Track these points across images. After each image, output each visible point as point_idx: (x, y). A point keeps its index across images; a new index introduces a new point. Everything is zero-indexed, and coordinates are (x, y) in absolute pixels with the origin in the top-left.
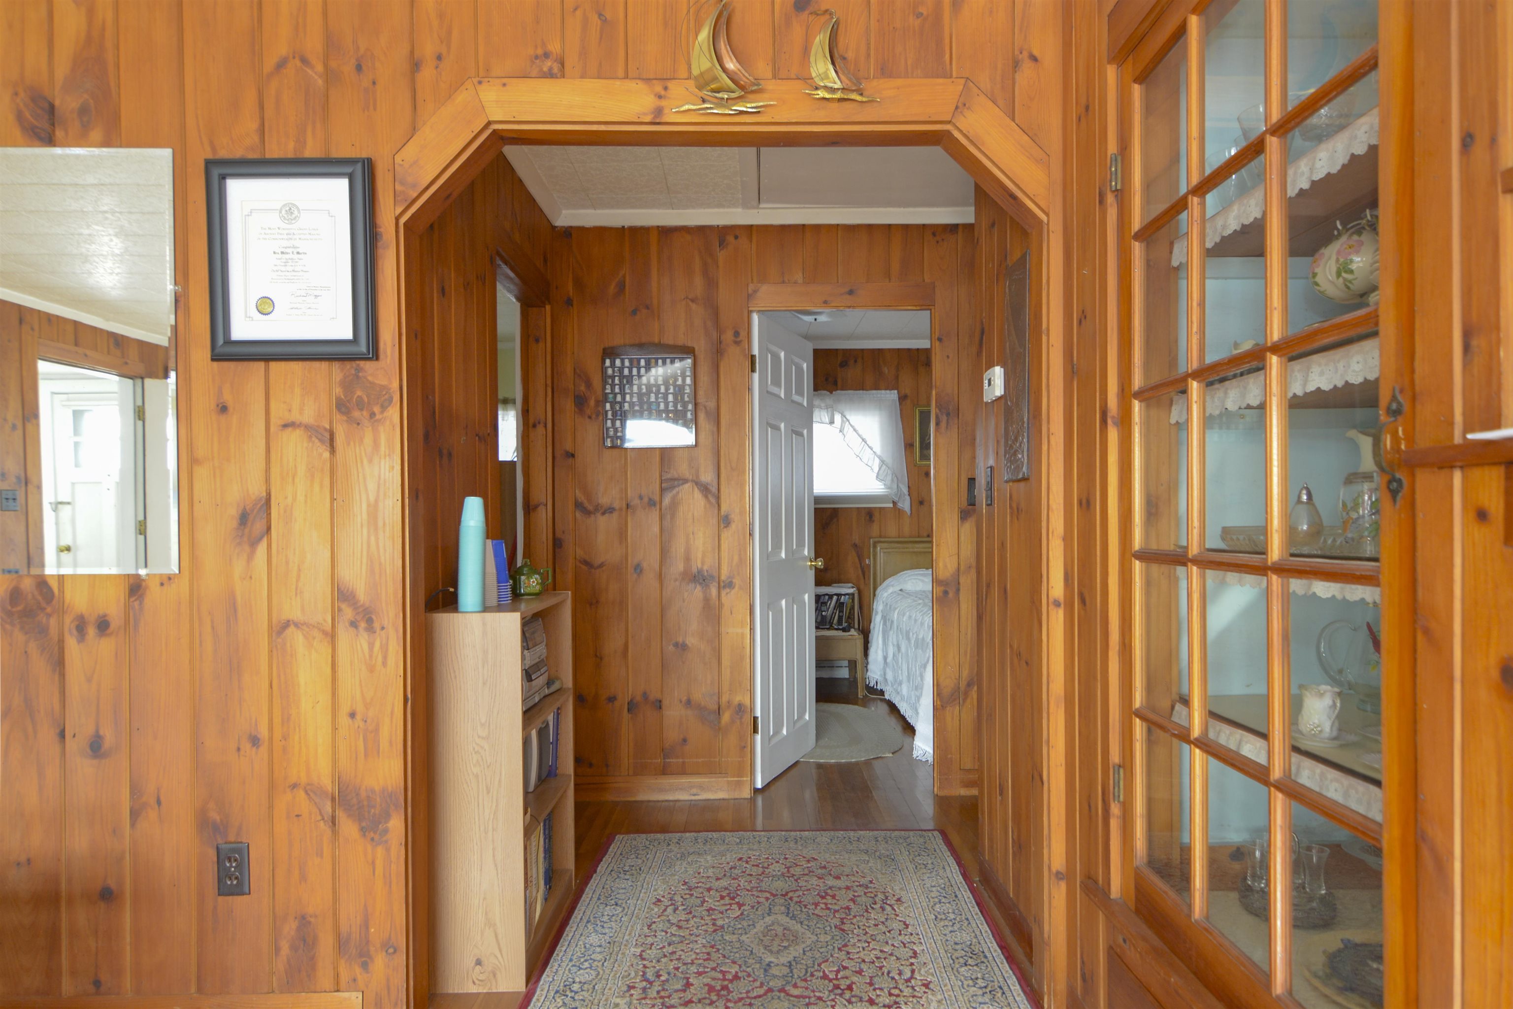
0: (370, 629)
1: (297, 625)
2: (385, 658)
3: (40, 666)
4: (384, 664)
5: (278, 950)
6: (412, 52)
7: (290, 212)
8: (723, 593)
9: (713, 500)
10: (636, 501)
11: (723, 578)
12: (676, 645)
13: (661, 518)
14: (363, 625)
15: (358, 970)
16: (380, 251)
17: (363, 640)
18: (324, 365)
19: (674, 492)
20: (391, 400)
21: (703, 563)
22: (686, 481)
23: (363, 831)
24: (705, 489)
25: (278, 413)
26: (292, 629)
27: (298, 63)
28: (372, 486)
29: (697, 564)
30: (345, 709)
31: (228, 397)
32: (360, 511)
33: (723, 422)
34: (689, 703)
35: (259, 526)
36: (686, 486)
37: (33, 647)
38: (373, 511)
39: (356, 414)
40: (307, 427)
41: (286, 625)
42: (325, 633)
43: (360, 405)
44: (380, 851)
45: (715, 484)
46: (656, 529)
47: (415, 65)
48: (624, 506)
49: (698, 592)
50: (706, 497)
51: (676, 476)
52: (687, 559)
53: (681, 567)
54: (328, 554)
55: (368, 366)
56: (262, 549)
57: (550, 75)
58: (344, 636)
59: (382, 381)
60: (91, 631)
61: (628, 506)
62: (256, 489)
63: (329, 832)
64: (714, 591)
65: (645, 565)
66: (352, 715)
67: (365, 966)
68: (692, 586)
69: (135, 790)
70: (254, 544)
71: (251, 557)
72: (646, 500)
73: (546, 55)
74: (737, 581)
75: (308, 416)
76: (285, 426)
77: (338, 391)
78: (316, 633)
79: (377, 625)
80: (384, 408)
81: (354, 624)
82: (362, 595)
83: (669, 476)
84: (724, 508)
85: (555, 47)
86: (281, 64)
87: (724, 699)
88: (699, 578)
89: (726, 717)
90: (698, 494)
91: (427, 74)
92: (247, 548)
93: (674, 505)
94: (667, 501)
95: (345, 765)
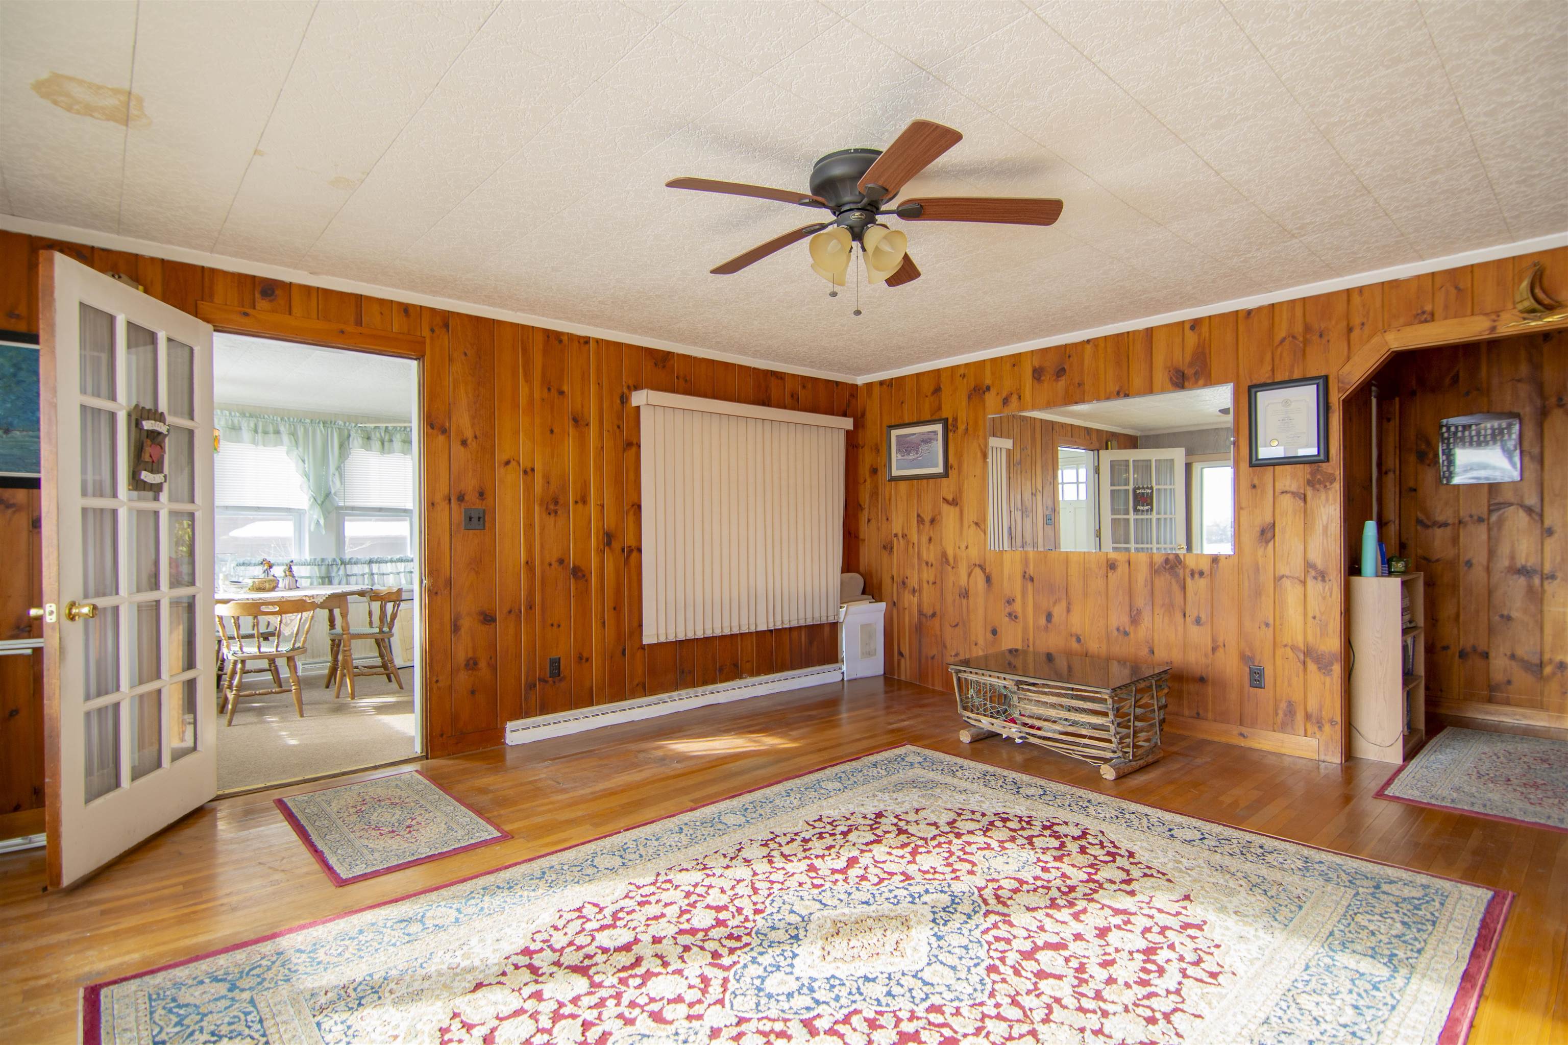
0: (1323, 580)
1: (1287, 577)
2: (1331, 593)
3: (1176, 588)
4: (1331, 596)
5: (1277, 714)
6: (1348, 325)
7: (1287, 403)
8: (1546, 583)
9: (1537, 518)
10: (1467, 519)
11: (1546, 571)
12: (1502, 616)
13: (1489, 530)
14: (1320, 578)
15: (1316, 729)
16: (1330, 415)
17: (1320, 585)
18: (1302, 466)
19: (1501, 512)
20: (1335, 479)
21: (1527, 561)
22: (1511, 504)
23: (1319, 669)
24: (1529, 510)
25: (1279, 486)
26: (1285, 579)
27: (1291, 339)
28: (1325, 518)
29: (1521, 561)
30: (1310, 614)
31: (1256, 482)
32: (1319, 528)
33: (1547, 462)
34: (1513, 657)
35: (1270, 535)
36: (1512, 508)
37: (1173, 581)
38: (1326, 529)
39: (1318, 486)
40: (1293, 493)
41: (1282, 577)
42: (1301, 581)
43: (1319, 482)
44: (1328, 679)
45: (1539, 506)
46: (1484, 537)
47: (1350, 330)
48: (1457, 522)
49: (1522, 581)
50: (1530, 515)
51: (1502, 501)
52: (1512, 558)
53: (1506, 563)
54: (1302, 547)
55: (1324, 464)
56: (1271, 544)
57: (1426, 321)
58: (1310, 583)
59: (1330, 471)
60: (1197, 576)
61: (1460, 522)
62: (1268, 519)
63: (1302, 667)
64: (1537, 581)
65: (1474, 561)
66: (1314, 618)
67: (1320, 728)
68: (1516, 577)
69: (1214, 640)
70: (1267, 542)
71: (1265, 548)
72: (1475, 518)
73: (1424, 313)
74: (1559, 575)
75: (1294, 488)
76: (1283, 493)
77: (1309, 476)
78: (1296, 581)
79: (1327, 579)
80: (1331, 483)
81: (1315, 578)
82: (1320, 566)
83: (1496, 501)
84: (1547, 523)
85: (1428, 308)
86: (1284, 340)
87: (1547, 657)
88: (1524, 571)
89: (1548, 670)
90: (1522, 514)
91: (1356, 333)
92: (1264, 544)
93: (1500, 522)
94: (1494, 518)
95: (1310, 638)
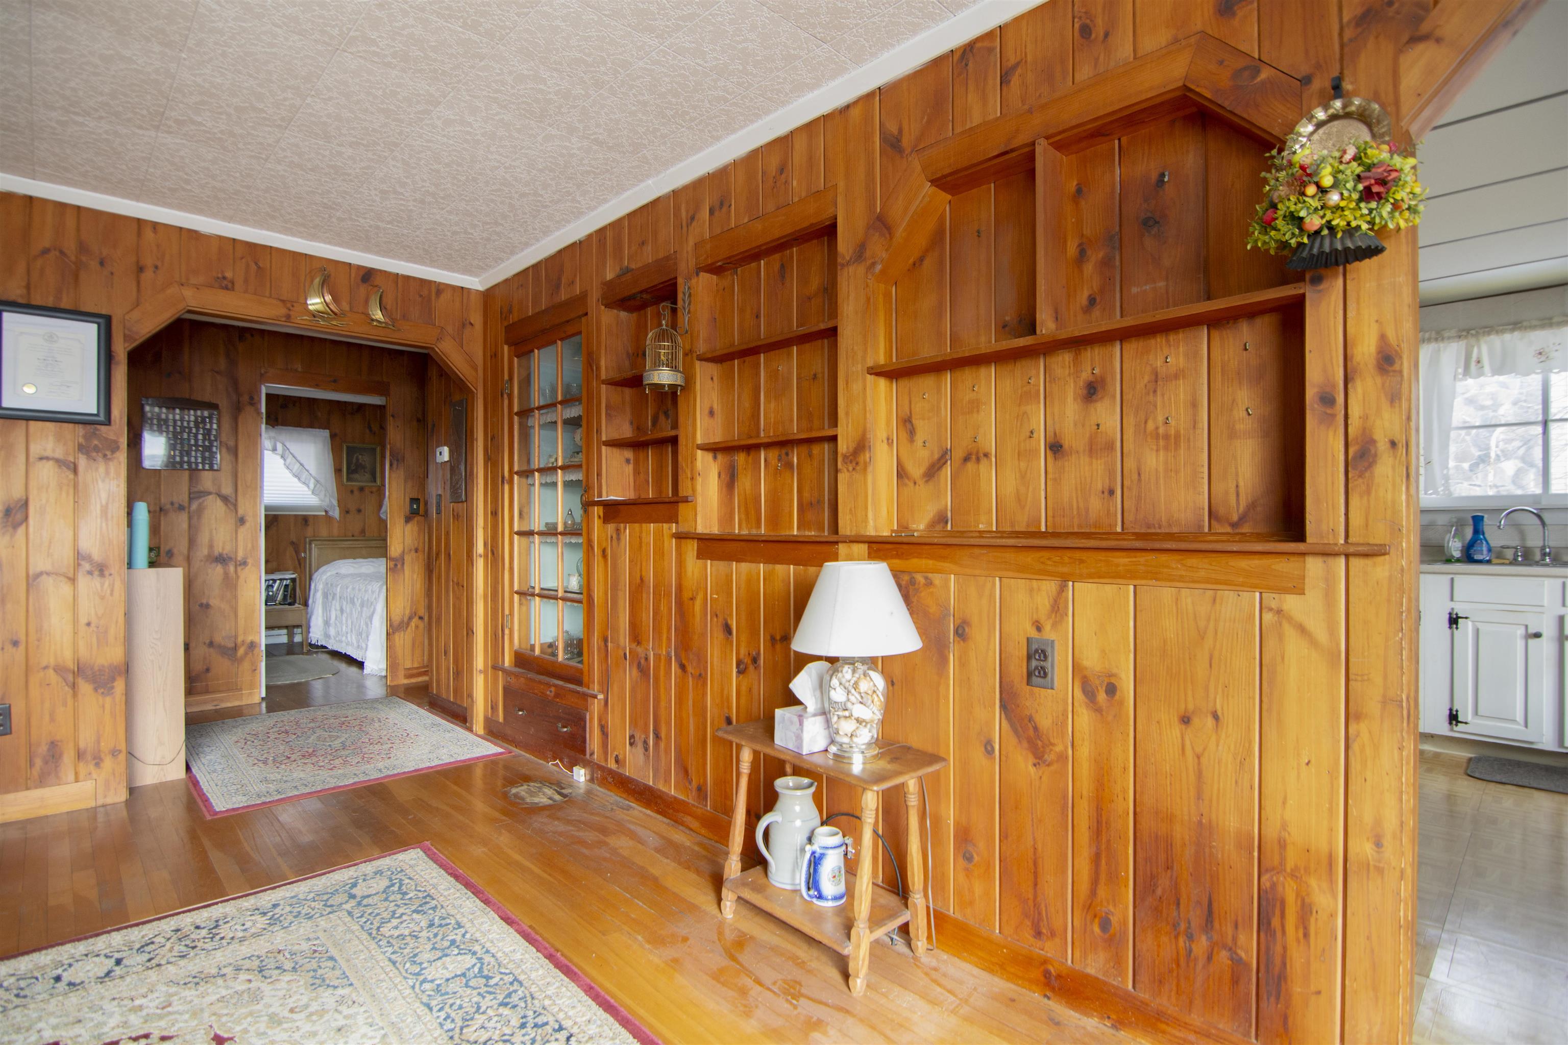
0: (102, 574)
1: (48, 574)
2: (112, 591)
4: (112, 594)
5: (32, 765)
6: (138, 262)
7: (52, 338)
8: (239, 569)
9: (232, 508)
10: (168, 506)
11: (239, 558)
12: (201, 605)
13: (190, 518)
14: (97, 573)
15: (91, 767)
16: (113, 366)
17: (96, 582)
18: (71, 425)
19: (201, 500)
20: (118, 448)
21: (223, 549)
22: (210, 493)
23: (96, 689)
24: (225, 499)
25: (36, 449)
26: (44, 576)
27: (58, 253)
28: (104, 496)
29: (218, 550)
30: (83, 620)
32: (96, 508)
33: (240, 455)
34: (211, 644)
35: (19, 516)
36: (210, 497)
38: (105, 511)
39: (94, 454)
40: (57, 461)
41: (41, 574)
42: (69, 578)
43: (97, 449)
44: (108, 700)
45: (233, 496)
46: (185, 526)
47: (141, 269)
48: (158, 509)
49: (219, 569)
50: (226, 505)
51: (202, 489)
52: (211, 546)
53: (205, 551)
54: (71, 533)
55: (103, 428)
56: (21, 530)
57: (227, 288)
58: (82, 580)
59: (112, 436)
61: (161, 509)
62: (17, 494)
63: (71, 691)
64: (232, 569)
65: (175, 551)
66: (89, 624)
67: (97, 765)
68: (214, 565)
70: (16, 526)
71: (12, 536)
72: (176, 505)
73: (224, 278)
74: (250, 561)
75: (59, 453)
76: (41, 459)
77: (81, 440)
78: (63, 579)
79: (107, 573)
80: (113, 452)
81: (90, 573)
82: (97, 556)
83: (196, 490)
84: (241, 512)
85: (229, 275)
86: (46, 251)
87: (240, 639)
88: (221, 559)
89: (241, 651)
90: (219, 503)
91: (148, 275)
92: (10, 529)
93: (200, 510)
94: (194, 506)
95: (83, 652)
